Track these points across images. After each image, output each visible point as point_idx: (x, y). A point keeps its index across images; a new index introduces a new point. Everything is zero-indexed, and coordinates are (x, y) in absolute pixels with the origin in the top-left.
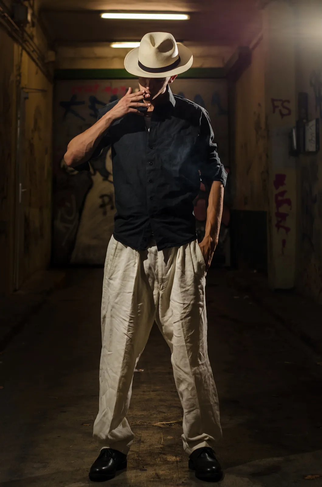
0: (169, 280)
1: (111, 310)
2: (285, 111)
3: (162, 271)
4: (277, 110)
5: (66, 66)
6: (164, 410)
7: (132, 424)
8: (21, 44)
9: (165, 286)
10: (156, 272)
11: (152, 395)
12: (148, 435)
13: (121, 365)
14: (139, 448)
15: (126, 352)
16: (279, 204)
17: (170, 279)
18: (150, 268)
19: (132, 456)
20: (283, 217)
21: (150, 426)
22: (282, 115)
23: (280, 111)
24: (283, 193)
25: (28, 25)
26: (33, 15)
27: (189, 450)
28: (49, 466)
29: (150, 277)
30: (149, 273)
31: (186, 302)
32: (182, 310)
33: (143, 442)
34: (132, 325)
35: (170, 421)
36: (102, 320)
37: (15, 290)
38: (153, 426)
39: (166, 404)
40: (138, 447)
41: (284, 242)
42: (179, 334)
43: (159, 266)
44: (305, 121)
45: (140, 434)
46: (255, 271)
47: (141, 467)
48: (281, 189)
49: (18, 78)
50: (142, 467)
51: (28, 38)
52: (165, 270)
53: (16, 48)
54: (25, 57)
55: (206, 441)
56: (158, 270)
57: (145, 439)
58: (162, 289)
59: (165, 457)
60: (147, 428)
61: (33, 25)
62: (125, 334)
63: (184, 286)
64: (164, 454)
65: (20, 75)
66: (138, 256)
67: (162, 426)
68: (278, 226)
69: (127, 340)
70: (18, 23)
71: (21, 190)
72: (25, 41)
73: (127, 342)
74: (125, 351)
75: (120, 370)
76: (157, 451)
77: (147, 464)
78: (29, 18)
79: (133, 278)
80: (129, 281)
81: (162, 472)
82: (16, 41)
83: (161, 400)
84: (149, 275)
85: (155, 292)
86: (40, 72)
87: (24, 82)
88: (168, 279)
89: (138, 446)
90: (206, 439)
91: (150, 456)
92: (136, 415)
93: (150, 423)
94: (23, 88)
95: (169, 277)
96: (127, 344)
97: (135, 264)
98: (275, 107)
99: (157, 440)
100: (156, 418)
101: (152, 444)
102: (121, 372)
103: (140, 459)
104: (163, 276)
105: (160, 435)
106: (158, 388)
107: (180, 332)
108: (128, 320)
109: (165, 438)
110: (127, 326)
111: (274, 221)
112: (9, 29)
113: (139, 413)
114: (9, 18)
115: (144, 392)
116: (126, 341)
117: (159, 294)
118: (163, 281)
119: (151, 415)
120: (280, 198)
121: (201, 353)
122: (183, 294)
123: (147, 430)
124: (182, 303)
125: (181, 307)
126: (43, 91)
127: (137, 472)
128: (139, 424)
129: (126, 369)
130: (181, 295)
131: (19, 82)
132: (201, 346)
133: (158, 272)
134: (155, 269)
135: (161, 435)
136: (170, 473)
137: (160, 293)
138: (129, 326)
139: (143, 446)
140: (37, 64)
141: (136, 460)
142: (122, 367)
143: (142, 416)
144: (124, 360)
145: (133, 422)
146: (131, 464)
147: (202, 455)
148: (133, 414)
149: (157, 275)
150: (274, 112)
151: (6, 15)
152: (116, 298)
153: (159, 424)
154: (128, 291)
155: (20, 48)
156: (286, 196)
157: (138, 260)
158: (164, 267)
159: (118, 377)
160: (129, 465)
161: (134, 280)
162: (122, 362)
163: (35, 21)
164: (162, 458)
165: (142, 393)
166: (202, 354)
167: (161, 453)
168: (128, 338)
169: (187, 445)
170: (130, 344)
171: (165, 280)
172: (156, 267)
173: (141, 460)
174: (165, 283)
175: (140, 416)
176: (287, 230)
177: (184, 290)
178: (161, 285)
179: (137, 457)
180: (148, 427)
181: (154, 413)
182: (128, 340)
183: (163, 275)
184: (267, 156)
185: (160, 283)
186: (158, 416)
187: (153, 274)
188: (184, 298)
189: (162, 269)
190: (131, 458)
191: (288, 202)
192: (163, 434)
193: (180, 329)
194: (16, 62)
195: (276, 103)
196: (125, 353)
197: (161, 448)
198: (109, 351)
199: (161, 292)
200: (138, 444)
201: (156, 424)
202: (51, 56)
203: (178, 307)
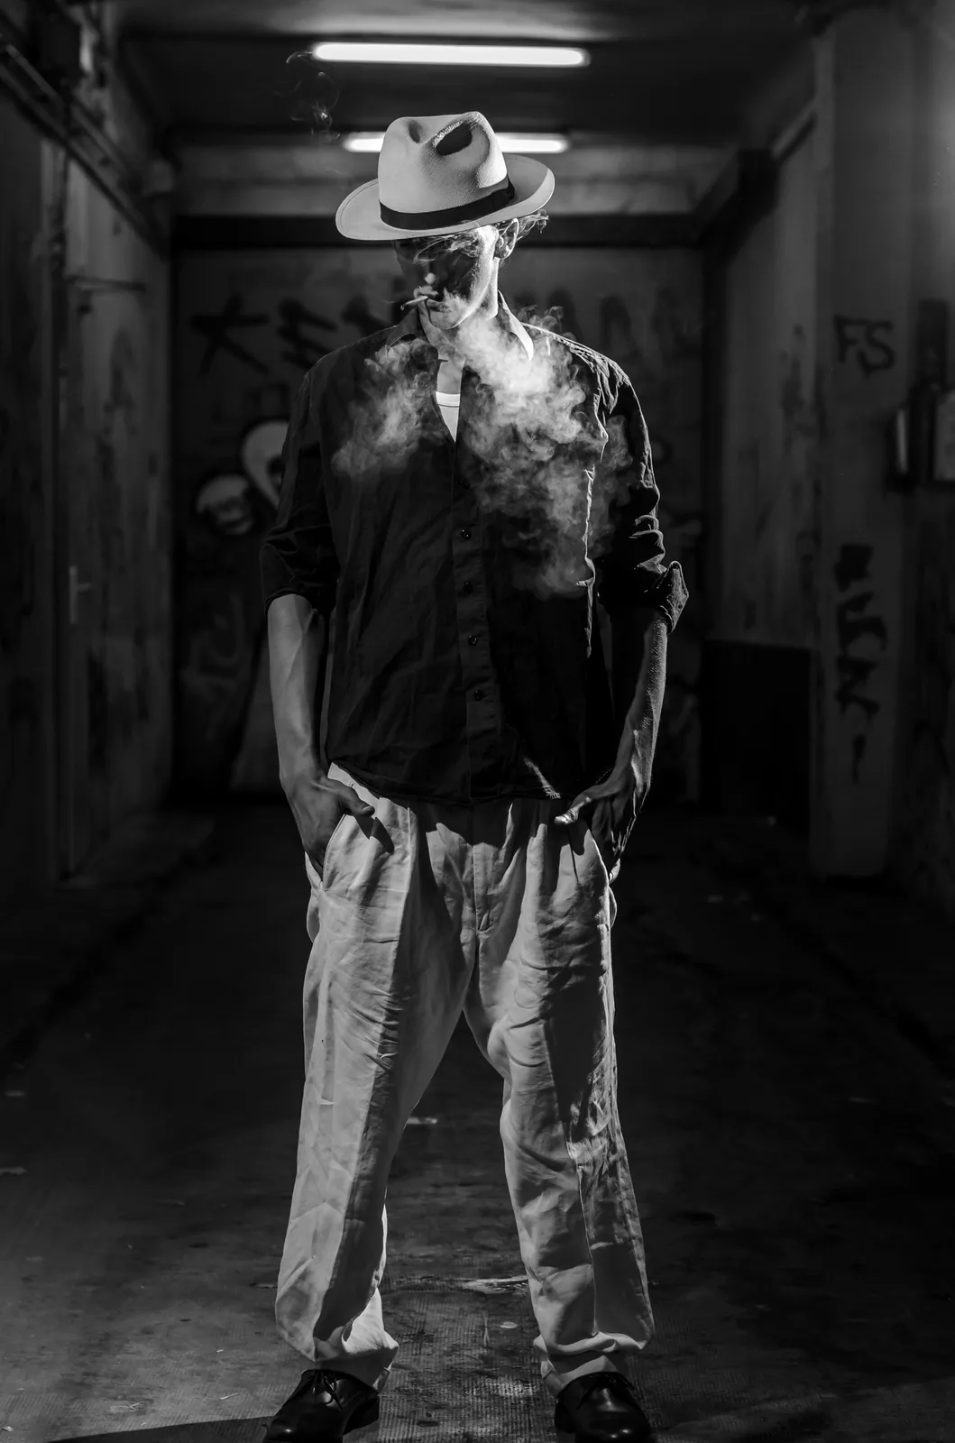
0: (504, 903)
1: (330, 985)
2: (876, 357)
3: (486, 874)
4: (852, 352)
5: (209, 205)
6: (494, 1242)
7: (401, 1282)
8: (63, 143)
9: (496, 918)
10: (467, 877)
11: (462, 1194)
12: (444, 1318)
13: (357, 1145)
14: (417, 1357)
15: (372, 1110)
16: (848, 632)
17: (511, 896)
18: (447, 867)
19: (398, 1382)
20: (857, 670)
21: (451, 1289)
22: (868, 368)
23: (862, 357)
24: (860, 602)
25: (84, 84)
26: (99, 50)
27: (557, 1380)
28: (153, 1411)
29: (448, 894)
30: (445, 882)
31: (556, 964)
32: (547, 988)
33: (430, 1339)
34: (392, 1034)
35: (510, 1275)
36: (305, 1004)
37: (65, 876)
38: (461, 1289)
39: (500, 1225)
40: (416, 1354)
41: (859, 744)
42: (534, 1057)
43: (477, 860)
44: (935, 387)
45: (422, 1314)
46: (772, 821)
47: (422, 1415)
48: (856, 589)
49: (57, 248)
50: (425, 1416)
51: (85, 123)
52: (493, 871)
53: (49, 154)
54: (78, 182)
55: (606, 1354)
56: (471, 872)
57: (436, 1331)
58: (487, 925)
59: (490, 1383)
60: (442, 1297)
61: (101, 81)
62: (372, 1058)
63: (550, 917)
64: (491, 1376)
65: (61, 238)
66: (412, 834)
67: (486, 1290)
68: (844, 697)
69: (376, 1075)
70: (53, 76)
71: (75, 588)
72: (77, 132)
73: (377, 1080)
74: (371, 1105)
75: (355, 1157)
76: (470, 1367)
77: (438, 1407)
78: (86, 59)
79: (398, 898)
80: (384, 908)
81: (484, 1430)
82: (49, 133)
83: (486, 1213)
84: (444, 888)
85: (465, 936)
86: (125, 226)
87: (77, 259)
88: (502, 898)
89: (414, 1352)
90: (610, 1349)
91: (448, 1381)
92: (411, 1256)
93: (451, 1281)
94: (73, 279)
95: (506, 891)
96: (378, 1086)
97: (404, 858)
98: (844, 343)
99: (470, 1333)
100: (470, 1265)
101: (457, 1345)
102: (358, 1163)
103: (421, 1390)
104: (487, 889)
105: (480, 1319)
106: (477, 1174)
107: (539, 1051)
108: (382, 1019)
109: (493, 1329)
110: (378, 1036)
111: (832, 684)
112: (24, 95)
113: (421, 1252)
114: (23, 62)
115: (436, 1186)
116: (373, 1078)
117: (476, 940)
118: (488, 902)
119: (456, 1257)
120: (851, 616)
121: (595, 1103)
122: (548, 942)
123: (442, 1302)
124: (545, 966)
125: (542, 979)
126: (137, 287)
127: (411, 1429)
128: (418, 1285)
129: (371, 1155)
130: (538, 944)
131: (60, 260)
132: (597, 1082)
133: (473, 878)
134: (462, 870)
135: (482, 1317)
136: (507, 1434)
137: (480, 936)
138: (384, 1036)
139: (429, 1351)
140: (116, 203)
141: (408, 1393)
142: (362, 1150)
143: (429, 1260)
144: (366, 1130)
145: (402, 1278)
146: (395, 1405)
147: (595, 1395)
148: (402, 1255)
149: (470, 886)
150: (842, 357)
151: (12, 50)
152: (343, 956)
153: (479, 1284)
154: (382, 935)
155: (62, 154)
156: (871, 610)
157: (414, 845)
158: (490, 862)
159: (349, 1178)
160: (385, 1407)
161: (401, 905)
162: (360, 1135)
163: (108, 66)
164: (483, 1389)
165: (430, 1190)
166: (599, 1106)
167: (481, 1373)
168: (381, 1069)
169: (549, 1366)
170: (386, 1088)
171: (494, 901)
172: (468, 863)
173: (422, 1394)
174: (495, 909)
175: (422, 1260)
176: (871, 708)
177: (549, 928)
178: (481, 915)
179: (412, 1382)
180: (444, 1295)
181: (465, 1252)
182: (381, 1076)
183: (487, 886)
184: (817, 490)
185: (479, 908)
186: (476, 1260)
187: (457, 884)
188: (551, 952)
189: (485, 868)
190: (394, 1388)
191: (877, 627)
192: (489, 1316)
193: (538, 1044)
194: (48, 198)
195: (850, 331)
196: (369, 1113)
197: (482, 1357)
198: (324, 1098)
199: (483, 936)
200: (415, 1346)
201: (471, 1285)
202: (161, 177)
203: (531, 979)
